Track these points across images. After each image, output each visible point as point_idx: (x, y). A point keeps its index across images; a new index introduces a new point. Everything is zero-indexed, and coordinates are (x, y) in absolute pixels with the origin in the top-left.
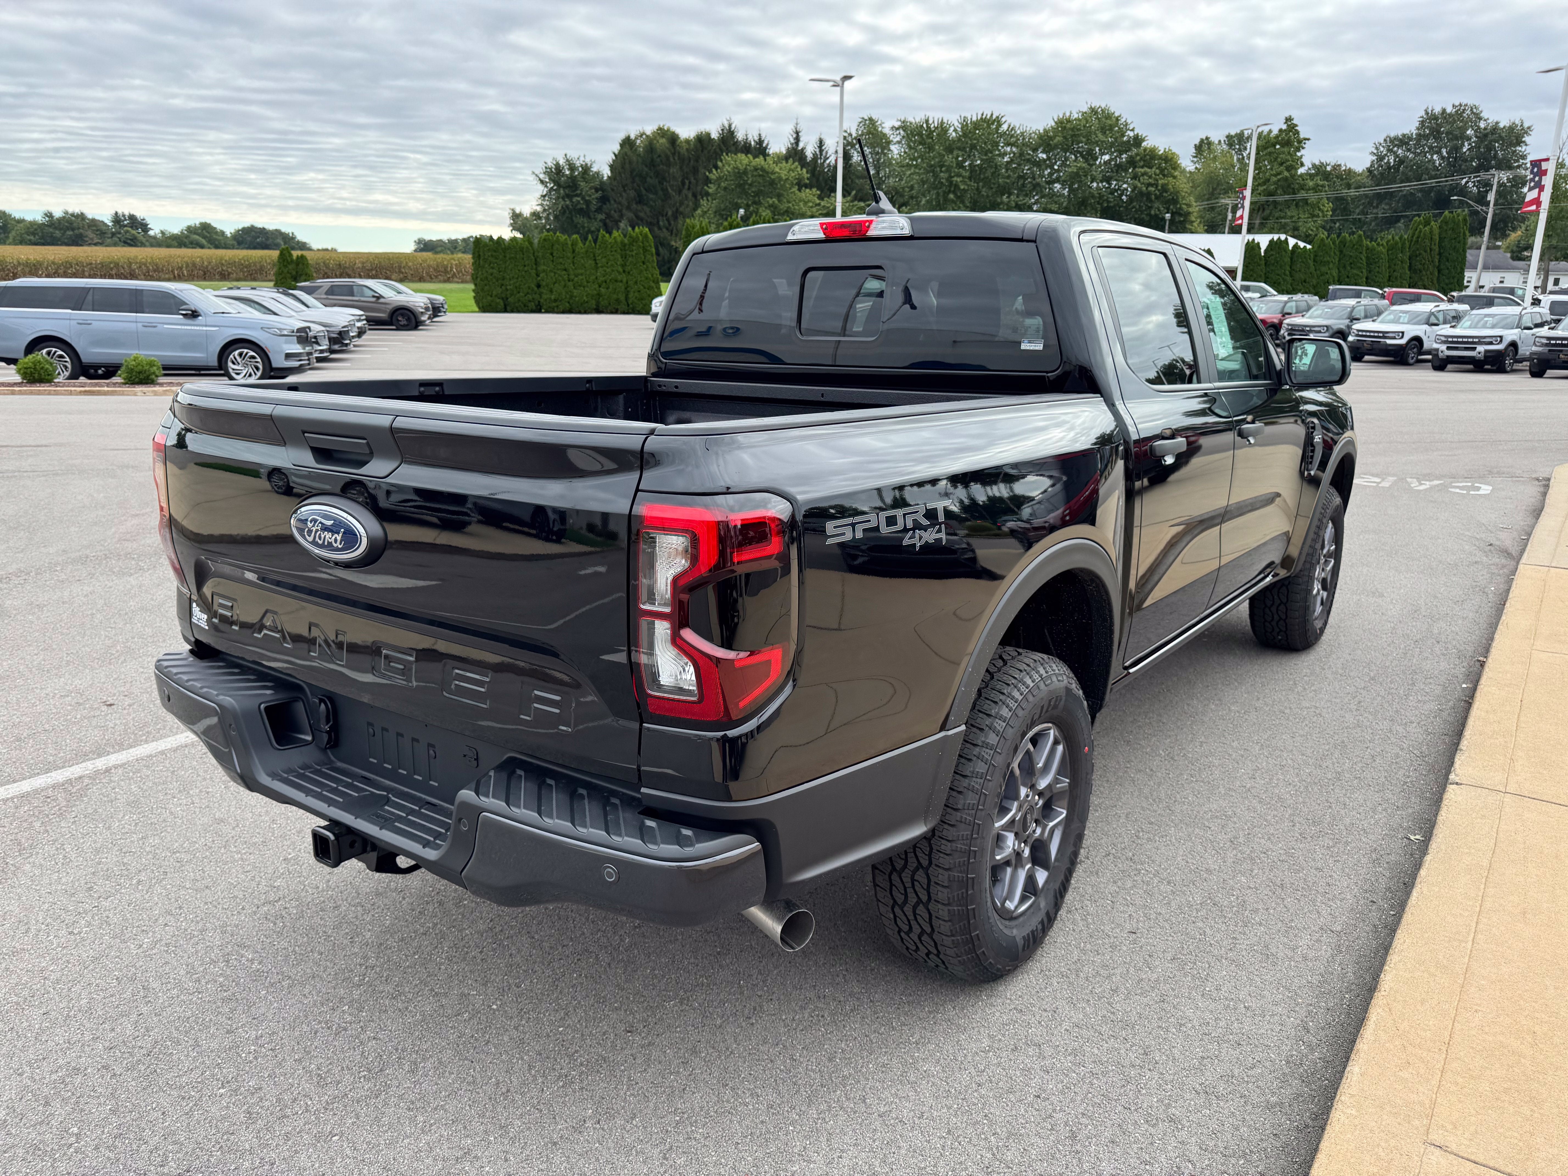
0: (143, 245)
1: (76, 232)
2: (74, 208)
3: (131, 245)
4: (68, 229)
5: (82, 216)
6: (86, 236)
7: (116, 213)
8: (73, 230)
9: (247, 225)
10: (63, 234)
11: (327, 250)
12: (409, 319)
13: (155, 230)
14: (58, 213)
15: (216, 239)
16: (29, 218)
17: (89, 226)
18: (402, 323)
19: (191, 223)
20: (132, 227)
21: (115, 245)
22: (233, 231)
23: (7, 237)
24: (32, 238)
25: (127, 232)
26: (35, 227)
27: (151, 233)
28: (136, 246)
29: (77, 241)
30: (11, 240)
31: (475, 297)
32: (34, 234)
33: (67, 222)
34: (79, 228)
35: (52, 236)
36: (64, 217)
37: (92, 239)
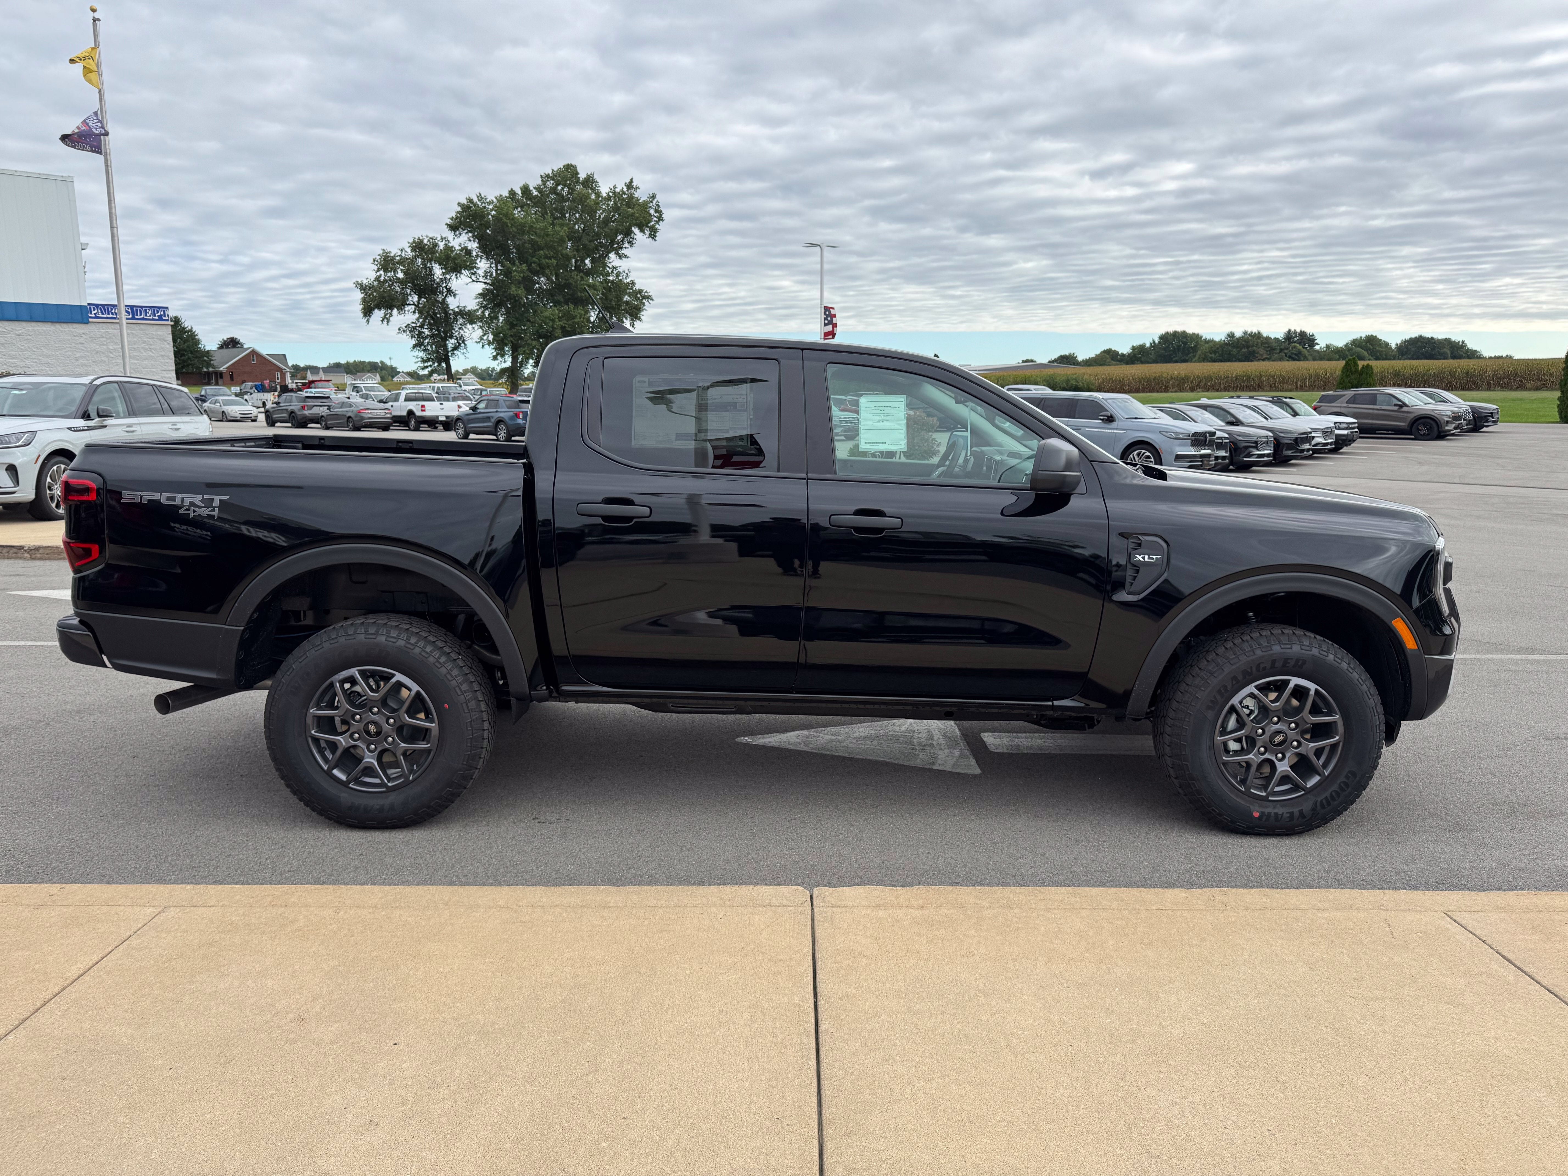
0: (1306, 359)
1: (1250, 349)
2: (1253, 329)
3: (1294, 359)
4: (1244, 347)
5: (1258, 335)
6: (1258, 353)
7: (1290, 330)
8: (1248, 347)
9: (1414, 334)
10: (1239, 352)
11: (1500, 357)
12: (1430, 429)
13: (1321, 344)
14: (1238, 334)
15: (1379, 351)
16: (1217, 339)
17: (1262, 343)
18: (1422, 433)
19: (1356, 336)
20: (1300, 343)
21: (1281, 359)
22: (1399, 342)
23: (1194, 356)
24: (1213, 355)
25: (1295, 347)
26: (1218, 346)
27: (1317, 347)
28: (1299, 360)
29: (1250, 357)
30: (1197, 358)
31: (1558, 406)
32: (1215, 352)
33: (1245, 341)
34: (1253, 346)
35: (1230, 354)
36: (1243, 337)
37: (1262, 355)
